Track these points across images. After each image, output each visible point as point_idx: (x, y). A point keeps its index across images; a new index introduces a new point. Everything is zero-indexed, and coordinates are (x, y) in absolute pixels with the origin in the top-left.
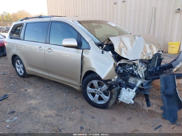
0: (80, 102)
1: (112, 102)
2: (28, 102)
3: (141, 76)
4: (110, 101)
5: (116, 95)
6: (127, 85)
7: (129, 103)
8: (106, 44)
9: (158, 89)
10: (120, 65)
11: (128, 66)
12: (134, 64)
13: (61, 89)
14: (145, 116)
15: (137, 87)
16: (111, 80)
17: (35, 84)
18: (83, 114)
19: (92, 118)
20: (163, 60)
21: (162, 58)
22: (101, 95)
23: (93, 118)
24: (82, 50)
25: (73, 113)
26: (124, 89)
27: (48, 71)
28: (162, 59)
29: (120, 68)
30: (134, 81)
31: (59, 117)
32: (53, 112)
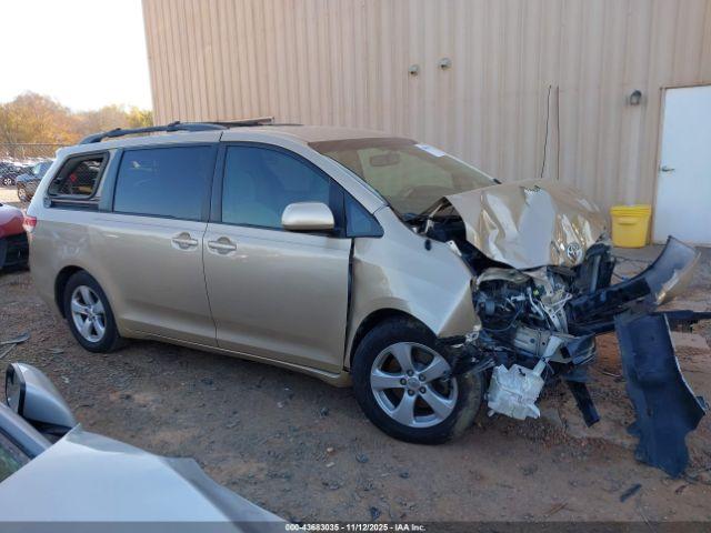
0: (343, 426)
1: (466, 415)
2: (151, 437)
3: (556, 321)
4: (460, 413)
5: (478, 393)
6: (510, 355)
7: (522, 417)
8: (434, 219)
9: (605, 370)
10: (484, 285)
11: (509, 291)
12: (531, 282)
13: (259, 387)
14: (579, 458)
15: (547, 360)
16: (461, 339)
17: (155, 375)
18: (366, 465)
19: (402, 476)
20: (616, 270)
21: (612, 259)
22: (423, 395)
23: (404, 476)
24: (349, 241)
25: (329, 465)
26: (501, 369)
27: (214, 322)
28: (614, 265)
29: (483, 297)
30: (532, 341)
31: (284, 480)
32: (254, 465)
